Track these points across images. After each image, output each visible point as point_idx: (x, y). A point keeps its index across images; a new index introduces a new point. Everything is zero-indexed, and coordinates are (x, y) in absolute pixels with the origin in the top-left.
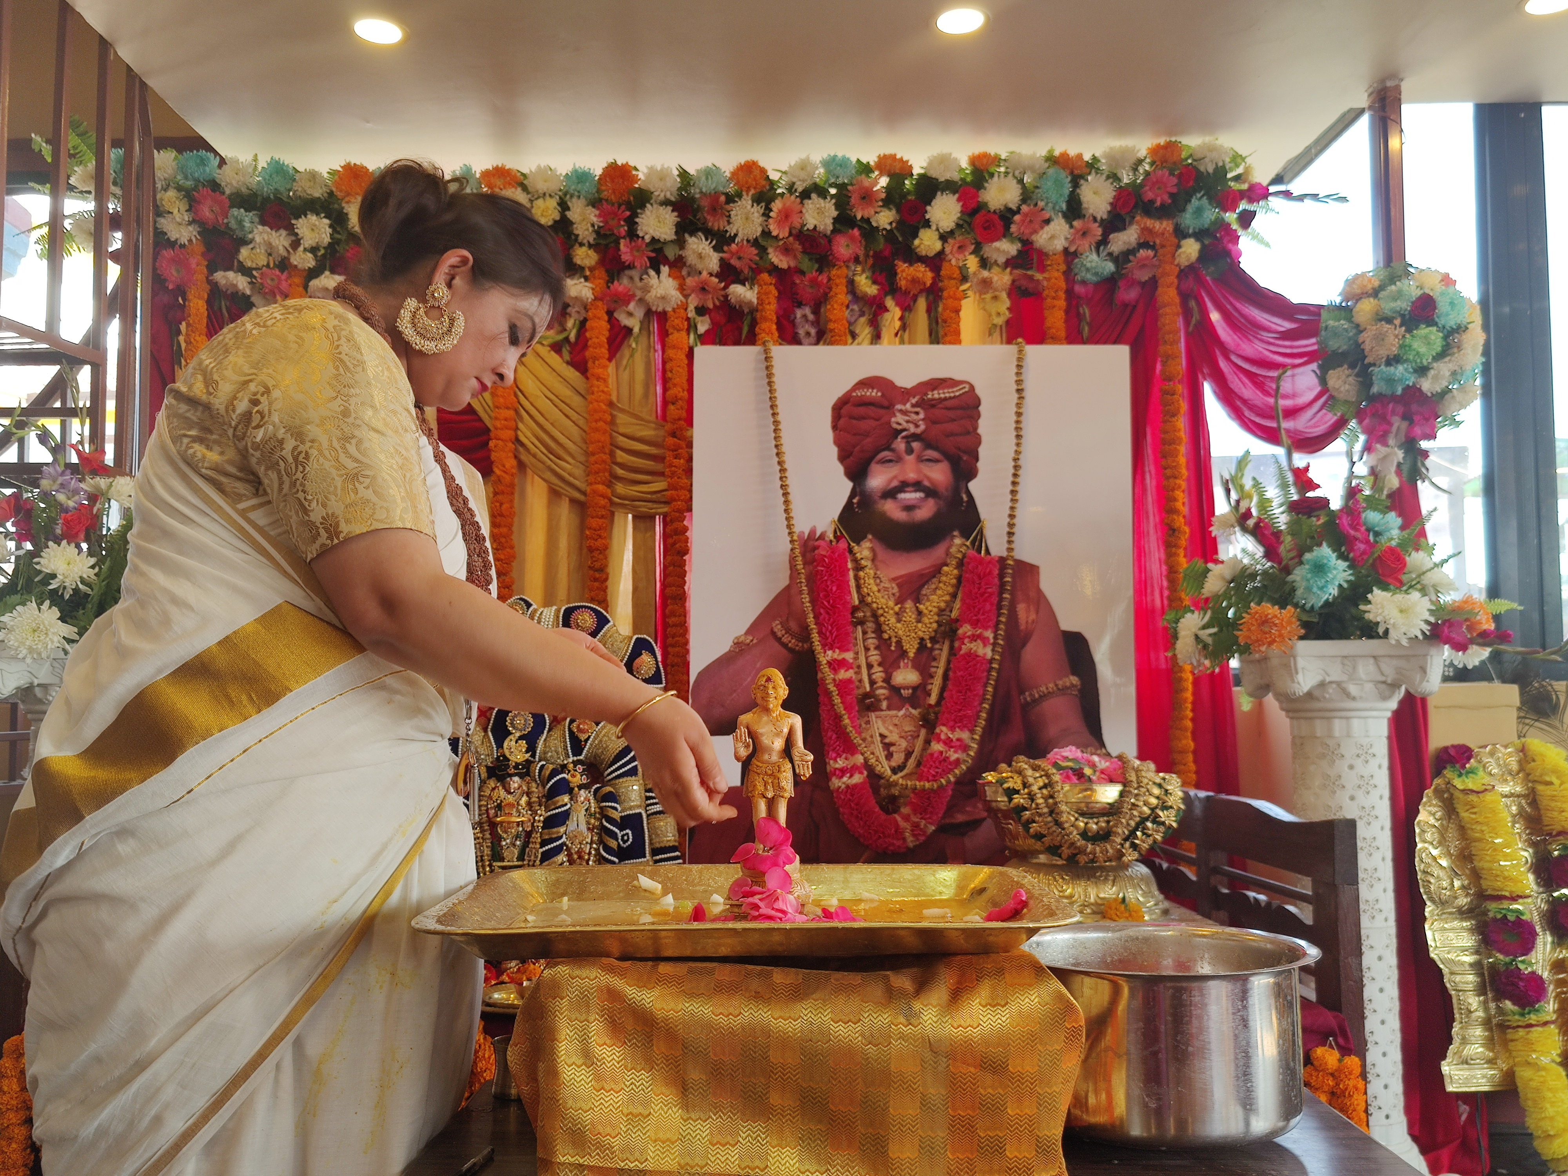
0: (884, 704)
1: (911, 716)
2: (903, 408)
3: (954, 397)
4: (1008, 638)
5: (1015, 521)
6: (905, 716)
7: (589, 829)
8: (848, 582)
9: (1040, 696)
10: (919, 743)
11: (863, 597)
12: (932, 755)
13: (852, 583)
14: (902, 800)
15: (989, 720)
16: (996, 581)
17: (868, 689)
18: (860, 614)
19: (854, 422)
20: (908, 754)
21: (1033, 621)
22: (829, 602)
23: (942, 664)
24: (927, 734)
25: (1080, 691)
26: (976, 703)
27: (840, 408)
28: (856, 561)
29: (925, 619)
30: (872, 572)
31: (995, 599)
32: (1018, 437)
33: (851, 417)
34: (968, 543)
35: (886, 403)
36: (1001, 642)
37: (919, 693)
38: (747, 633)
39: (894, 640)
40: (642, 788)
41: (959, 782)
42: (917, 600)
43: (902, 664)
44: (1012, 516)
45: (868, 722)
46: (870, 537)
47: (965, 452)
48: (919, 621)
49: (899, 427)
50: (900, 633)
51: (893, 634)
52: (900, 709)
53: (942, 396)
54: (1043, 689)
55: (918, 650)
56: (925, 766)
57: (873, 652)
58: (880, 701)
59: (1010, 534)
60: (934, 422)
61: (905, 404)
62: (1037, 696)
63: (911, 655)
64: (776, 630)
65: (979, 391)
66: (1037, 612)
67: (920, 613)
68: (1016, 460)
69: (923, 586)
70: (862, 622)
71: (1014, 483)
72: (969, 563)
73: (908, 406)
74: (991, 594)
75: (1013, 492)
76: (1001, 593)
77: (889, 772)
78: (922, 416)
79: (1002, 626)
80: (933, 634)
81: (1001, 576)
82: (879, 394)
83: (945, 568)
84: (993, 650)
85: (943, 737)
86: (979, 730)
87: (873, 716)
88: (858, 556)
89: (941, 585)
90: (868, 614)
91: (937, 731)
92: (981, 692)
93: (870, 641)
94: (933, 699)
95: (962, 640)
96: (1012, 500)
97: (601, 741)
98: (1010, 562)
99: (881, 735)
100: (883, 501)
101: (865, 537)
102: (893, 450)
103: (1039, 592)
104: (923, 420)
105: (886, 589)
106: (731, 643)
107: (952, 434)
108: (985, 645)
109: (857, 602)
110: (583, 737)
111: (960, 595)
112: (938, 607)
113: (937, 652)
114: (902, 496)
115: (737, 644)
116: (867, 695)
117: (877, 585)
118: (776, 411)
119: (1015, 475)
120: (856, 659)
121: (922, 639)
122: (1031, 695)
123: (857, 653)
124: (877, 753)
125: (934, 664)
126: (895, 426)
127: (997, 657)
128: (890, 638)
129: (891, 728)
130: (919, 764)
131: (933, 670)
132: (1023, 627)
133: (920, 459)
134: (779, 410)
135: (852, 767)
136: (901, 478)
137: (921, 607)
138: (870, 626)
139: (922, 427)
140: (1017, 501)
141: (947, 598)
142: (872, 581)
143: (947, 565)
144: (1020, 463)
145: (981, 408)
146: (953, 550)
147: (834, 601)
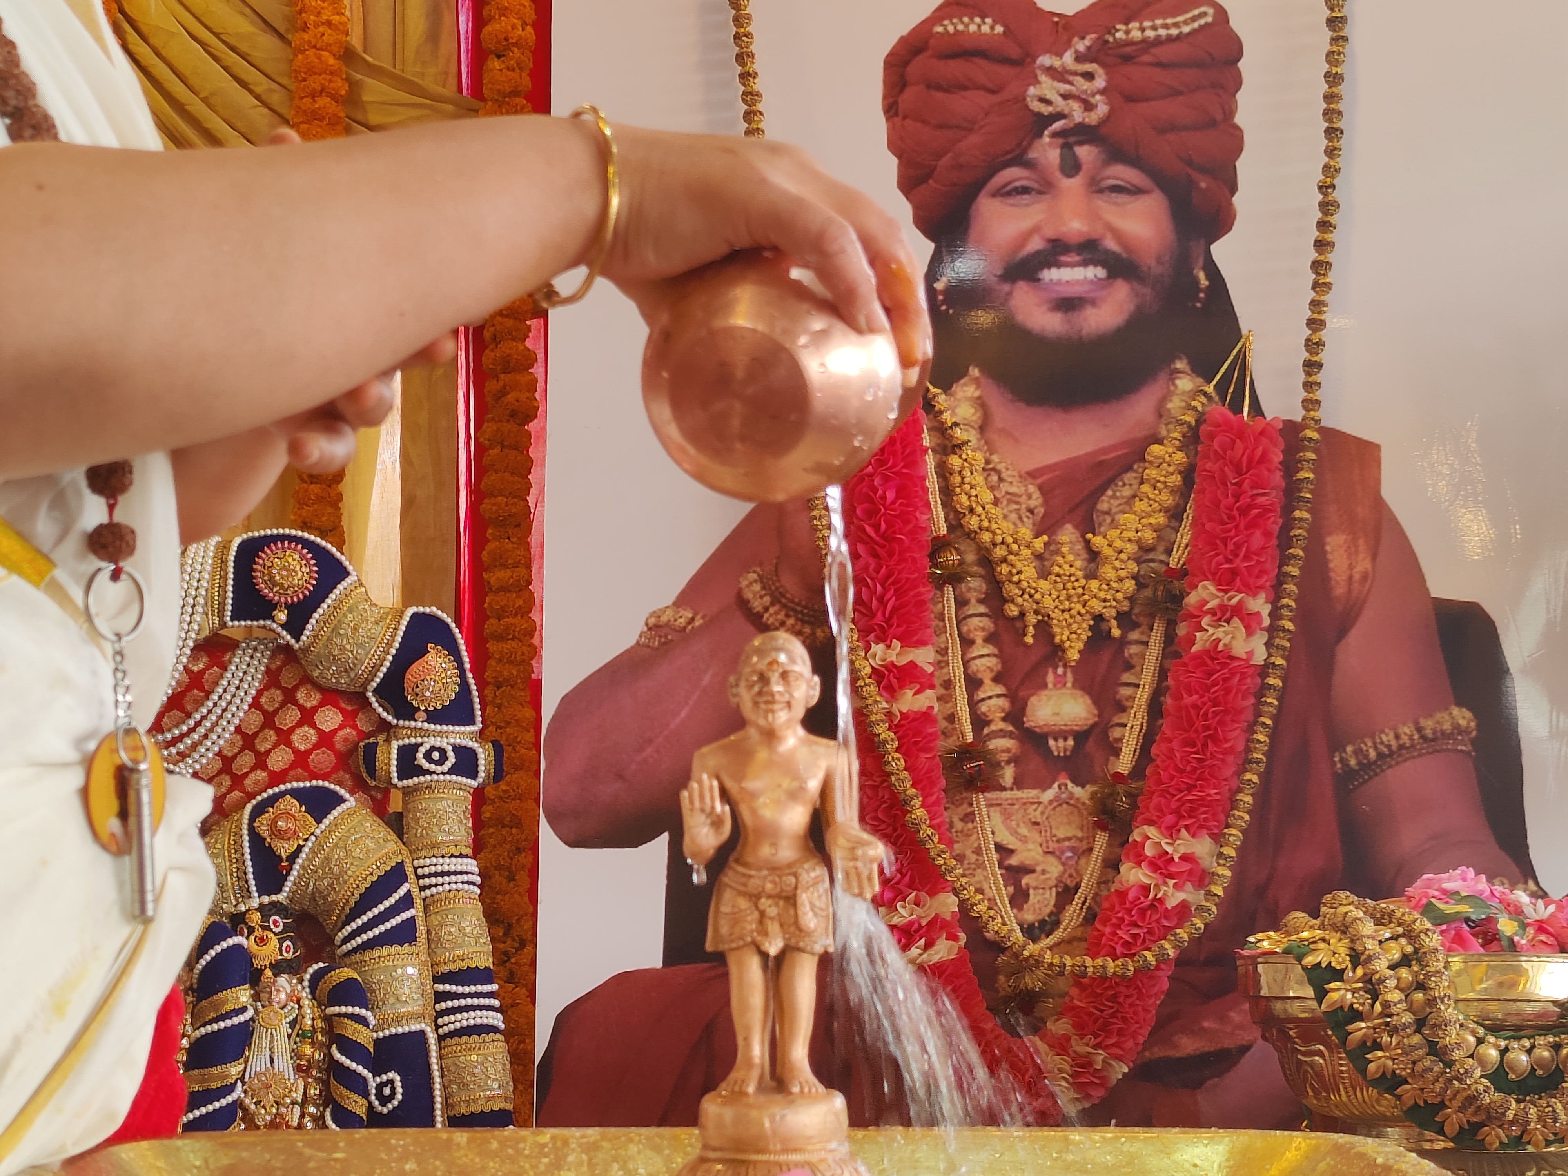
0: (1008, 774)
1: (1070, 802)
2: (1057, 63)
3: (1179, 37)
4: (1302, 616)
5: (1324, 335)
6: (1058, 802)
7: (298, 1069)
8: (923, 478)
9: (1380, 755)
10: (1091, 868)
11: (959, 515)
12: (1122, 894)
13: (933, 483)
14: (1050, 1003)
15: (1259, 811)
16: (1278, 478)
17: (970, 738)
18: (952, 558)
19: (939, 95)
20: (1066, 894)
21: (1365, 577)
22: (876, 527)
23: (1147, 677)
24: (1109, 844)
25: (1473, 741)
26: (1228, 772)
27: (907, 63)
28: (941, 430)
29: (1108, 572)
30: (979, 456)
31: (1275, 524)
32: (1332, 133)
33: (932, 85)
34: (1210, 389)
35: (1014, 52)
36: (1289, 625)
37: (1090, 746)
38: (681, 601)
39: (1032, 619)
40: (428, 973)
41: (1184, 961)
42: (1087, 526)
43: (1050, 678)
44: (1315, 324)
45: (969, 817)
46: (975, 372)
47: (1204, 170)
48: (1091, 575)
49: (1046, 110)
50: (1048, 602)
51: (1029, 605)
52: (1044, 786)
53: (1150, 34)
54: (1388, 738)
55: (1089, 642)
56: (1105, 922)
57: (981, 648)
58: (998, 765)
59: (1312, 366)
60: (1131, 99)
61: (1060, 55)
62: (1372, 754)
63: (1073, 655)
64: (748, 595)
65: (1235, 24)
66: (1374, 557)
67: (1093, 555)
68: (1324, 188)
69: (1101, 490)
70: (954, 578)
71: (1321, 245)
72: (1211, 436)
73: (1068, 58)
74: (1266, 510)
75: (1319, 267)
76: (1288, 509)
77: (1018, 935)
78: (1100, 82)
79: (1291, 587)
80: (1125, 606)
81: (1290, 467)
82: (999, 29)
83: (1155, 449)
84: (1268, 645)
85: (1149, 851)
86: (1235, 835)
87: (981, 800)
88: (946, 416)
89: (1145, 488)
90: (970, 557)
91: (1136, 836)
92: (1241, 747)
93: (975, 621)
94: (1124, 764)
95: (1195, 618)
96: (1316, 285)
97: (327, 859)
98: (1315, 435)
99: (999, 847)
100: (1006, 287)
101: (964, 374)
102: (1029, 165)
103: (1379, 505)
104: (1102, 92)
105: (1012, 498)
106: (643, 628)
107: (1172, 127)
108: (1250, 632)
109: (944, 530)
110: (284, 849)
111: (1190, 513)
112: (1139, 541)
113: (1134, 649)
114: (1051, 275)
115: (655, 627)
116: (966, 752)
117: (992, 488)
118: (750, 68)
119: (1324, 225)
120: (941, 664)
121: (1099, 618)
122: (1356, 753)
123: (943, 652)
124: (991, 892)
125: (1127, 677)
126: (1036, 106)
127: (1279, 661)
128: (1022, 615)
129: (1024, 830)
130: (1090, 918)
131: (1125, 692)
132: (1339, 591)
133: (1096, 188)
134: (758, 66)
135: (929, 924)
136: (1050, 233)
137: (1098, 541)
138: (975, 585)
139: (1102, 109)
140: (1328, 286)
141: (1160, 519)
142: (979, 479)
143: (1160, 442)
144: (1336, 195)
145: (1240, 64)
146: (1174, 405)
147: (889, 525)
